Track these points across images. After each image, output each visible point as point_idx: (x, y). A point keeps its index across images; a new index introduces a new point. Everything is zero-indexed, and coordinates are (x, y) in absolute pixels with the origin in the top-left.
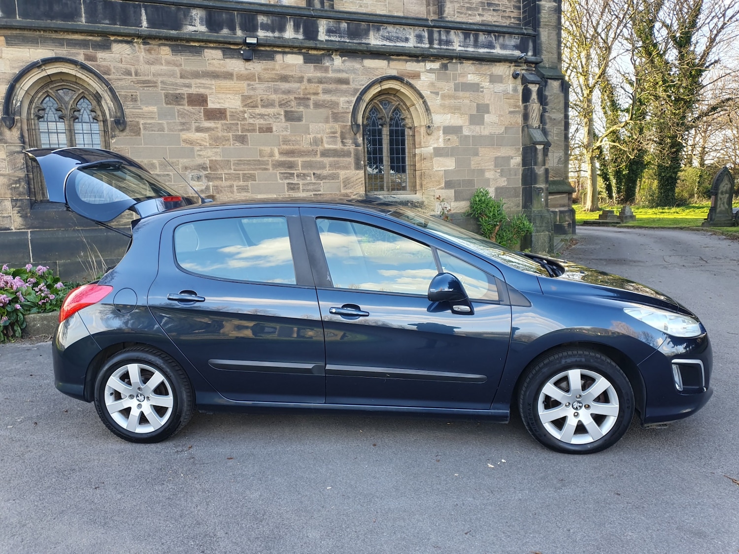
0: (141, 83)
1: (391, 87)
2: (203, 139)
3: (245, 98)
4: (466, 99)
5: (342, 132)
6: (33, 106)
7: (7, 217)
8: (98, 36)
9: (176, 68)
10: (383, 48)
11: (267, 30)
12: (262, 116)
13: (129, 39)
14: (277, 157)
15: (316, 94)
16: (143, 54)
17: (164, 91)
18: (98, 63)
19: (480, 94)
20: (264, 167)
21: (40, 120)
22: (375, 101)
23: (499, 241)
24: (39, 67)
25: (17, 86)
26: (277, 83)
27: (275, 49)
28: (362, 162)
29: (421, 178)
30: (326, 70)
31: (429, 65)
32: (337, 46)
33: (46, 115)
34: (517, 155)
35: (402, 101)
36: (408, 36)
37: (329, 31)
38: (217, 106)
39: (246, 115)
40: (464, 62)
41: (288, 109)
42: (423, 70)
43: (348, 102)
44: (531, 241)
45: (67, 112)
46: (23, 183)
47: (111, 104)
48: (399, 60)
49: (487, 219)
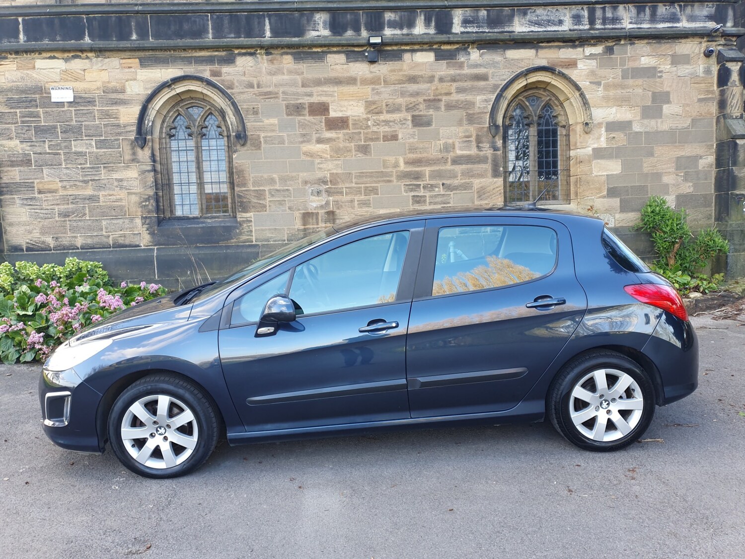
0: (262, 95)
1: (540, 79)
2: (325, 151)
3: (369, 104)
4: (638, 88)
5: (477, 136)
6: (165, 126)
7: (137, 234)
8: (223, 51)
9: (298, 76)
10: (530, 35)
11: (395, 28)
12: (387, 122)
13: (252, 51)
14: (402, 167)
15: (449, 94)
16: (265, 65)
17: (285, 102)
18: (222, 78)
19: (658, 80)
20: (388, 179)
21: (172, 138)
22: (521, 98)
23: (680, 262)
24: (169, 86)
25: (150, 106)
26: (404, 85)
27: (403, 48)
28: (501, 169)
29: (576, 185)
30: (461, 65)
31: (589, 50)
32: (474, 37)
33: (177, 133)
34: (708, 153)
35: (554, 95)
36: (562, 19)
37: (466, 22)
38: (340, 115)
39: (369, 123)
40: (636, 42)
41: (416, 113)
42: (582, 56)
43: (486, 101)
44: (727, 263)
45: (194, 129)
46: (152, 201)
47: (233, 119)
48: (550, 47)
49: (662, 234)
